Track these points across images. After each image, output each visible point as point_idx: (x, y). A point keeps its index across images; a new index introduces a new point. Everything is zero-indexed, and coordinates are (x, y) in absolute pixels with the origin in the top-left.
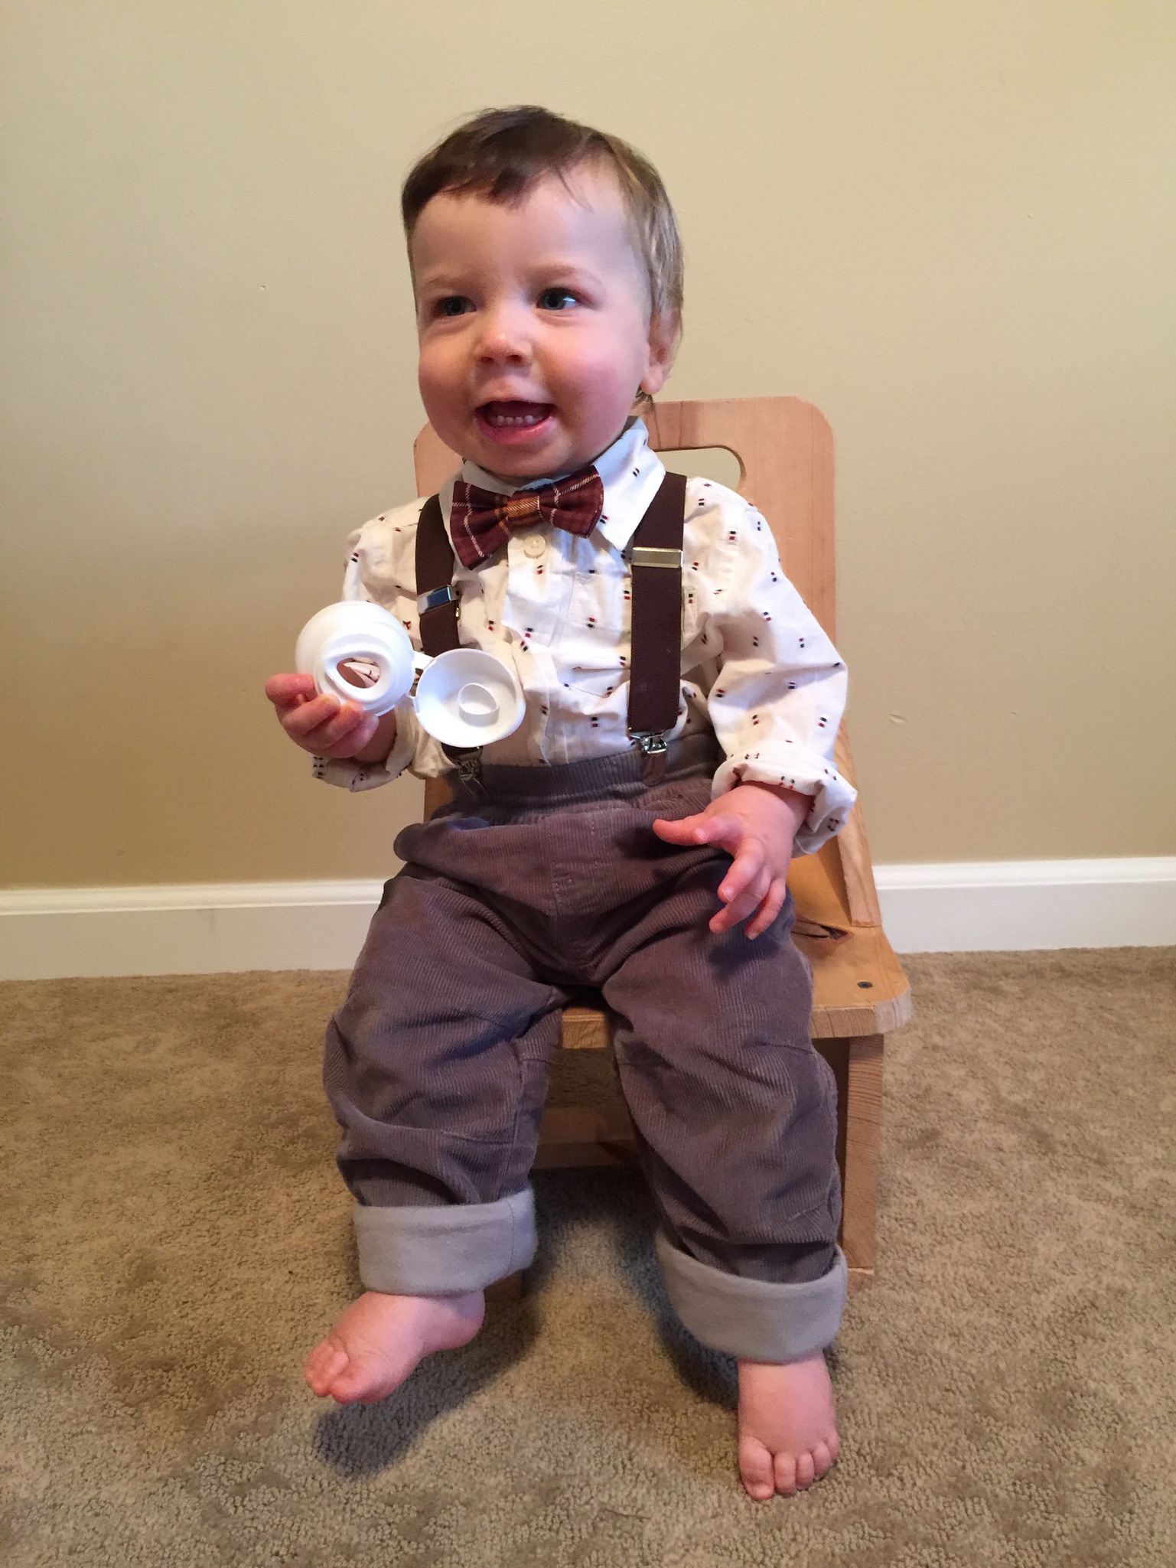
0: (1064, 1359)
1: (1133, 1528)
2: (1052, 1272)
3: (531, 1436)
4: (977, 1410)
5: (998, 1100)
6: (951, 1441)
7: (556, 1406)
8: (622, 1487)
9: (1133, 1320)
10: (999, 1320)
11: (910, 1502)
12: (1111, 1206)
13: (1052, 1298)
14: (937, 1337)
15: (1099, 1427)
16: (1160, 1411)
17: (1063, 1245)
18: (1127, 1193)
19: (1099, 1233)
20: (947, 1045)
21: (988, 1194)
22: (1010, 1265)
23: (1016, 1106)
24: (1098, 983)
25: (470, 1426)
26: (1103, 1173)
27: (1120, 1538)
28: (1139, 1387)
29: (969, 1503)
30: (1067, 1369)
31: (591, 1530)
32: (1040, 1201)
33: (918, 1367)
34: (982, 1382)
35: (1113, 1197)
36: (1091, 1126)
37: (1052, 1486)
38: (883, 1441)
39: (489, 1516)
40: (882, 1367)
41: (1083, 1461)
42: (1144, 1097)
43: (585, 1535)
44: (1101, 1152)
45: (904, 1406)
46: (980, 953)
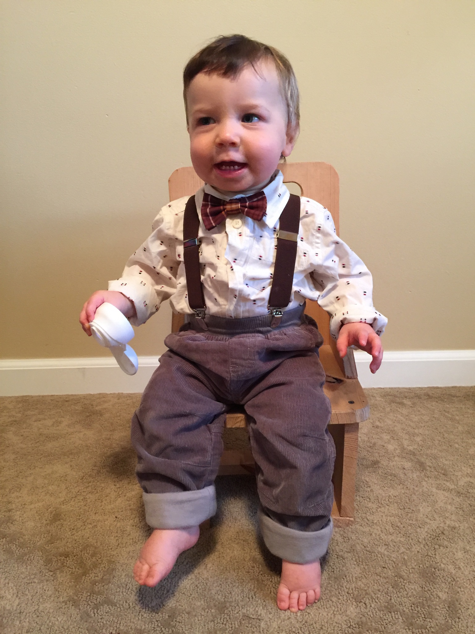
0: (431, 555)
1: (460, 624)
2: (426, 519)
3: (215, 585)
4: (396, 576)
5: (403, 449)
6: (386, 588)
7: (224, 573)
8: (252, 606)
9: (459, 539)
10: (405, 539)
11: (369, 614)
12: (449, 493)
13: (426, 530)
14: (379, 546)
15: (446, 583)
16: (471, 577)
17: (430, 508)
18: (456, 487)
19: (445, 503)
20: (382, 426)
21: (399, 487)
22: (409, 516)
23: (410, 451)
24: (443, 401)
25: (190, 581)
26: (446, 479)
27: (455, 628)
28: (461, 567)
29: (393, 614)
30: (433, 559)
31: (239, 624)
32: (421, 490)
33: (372, 558)
34: (398, 564)
35: (450, 489)
36: (441, 460)
37: (427, 607)
38: (358, 588)
39: (198, 618)
40: (357, 558)
41: (439, 597)
42: (462, 448)
43: (237, 626)
44: (445, 470)
45: (367, 574)
46: (395, 388)
